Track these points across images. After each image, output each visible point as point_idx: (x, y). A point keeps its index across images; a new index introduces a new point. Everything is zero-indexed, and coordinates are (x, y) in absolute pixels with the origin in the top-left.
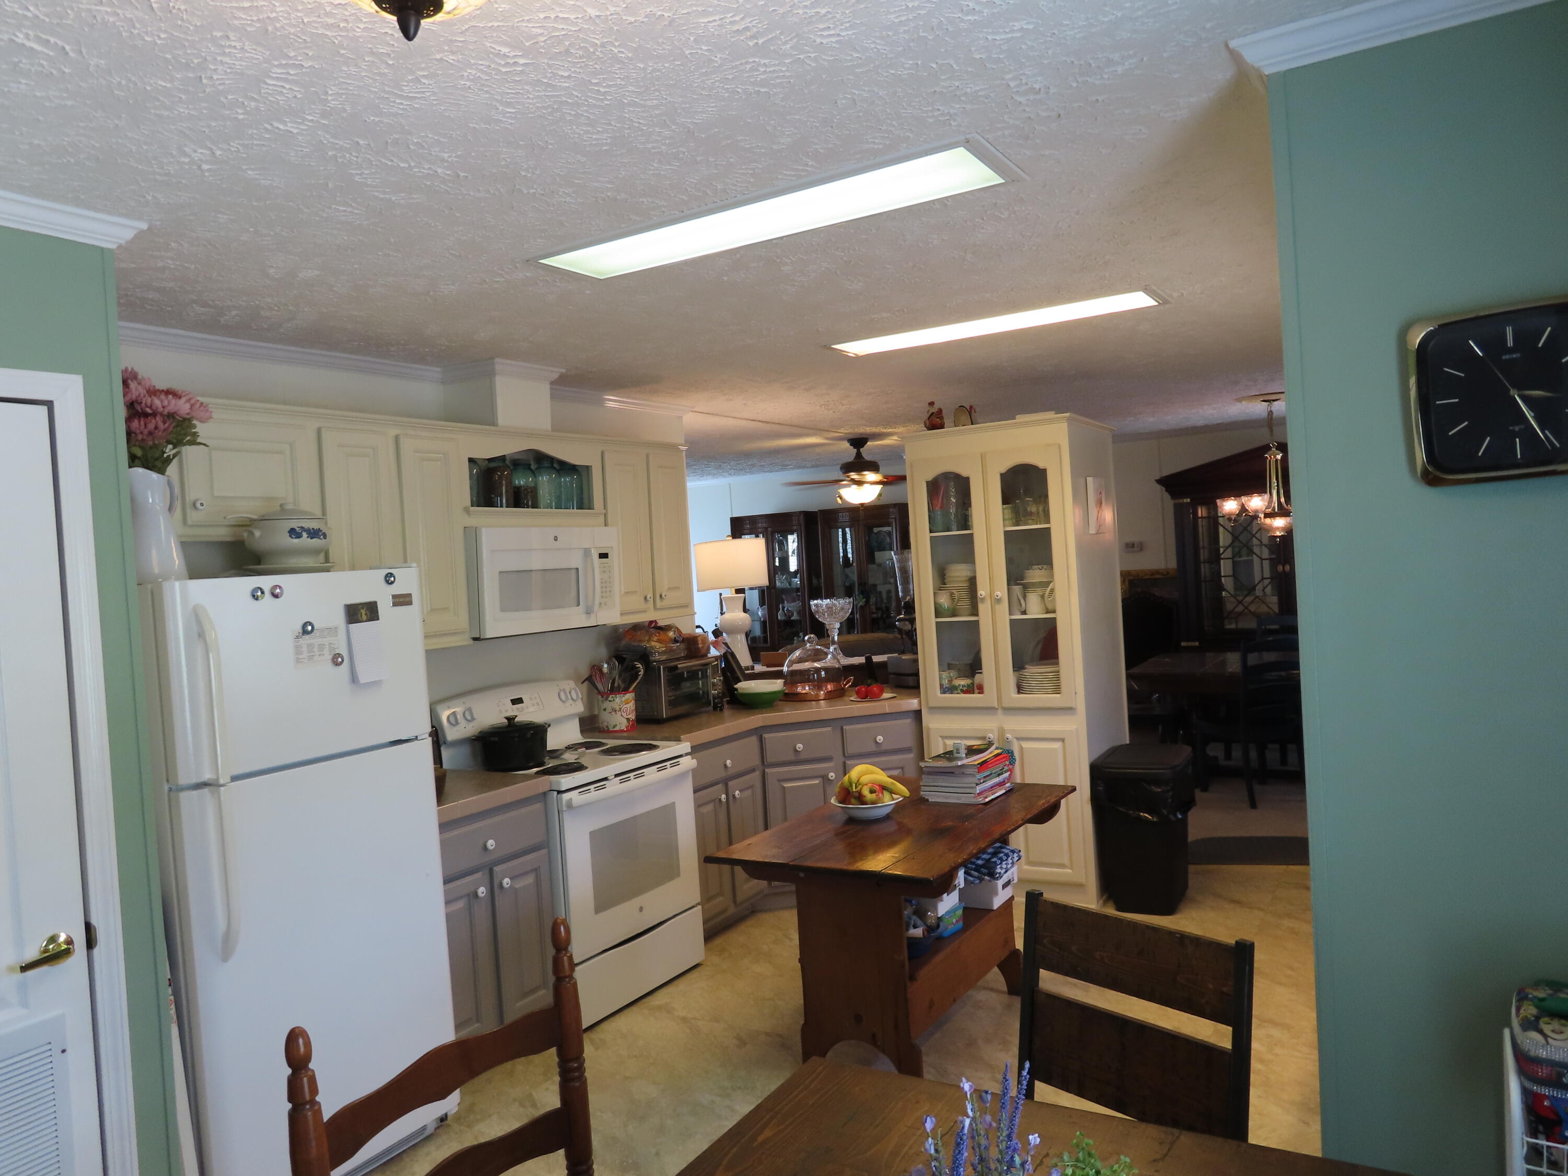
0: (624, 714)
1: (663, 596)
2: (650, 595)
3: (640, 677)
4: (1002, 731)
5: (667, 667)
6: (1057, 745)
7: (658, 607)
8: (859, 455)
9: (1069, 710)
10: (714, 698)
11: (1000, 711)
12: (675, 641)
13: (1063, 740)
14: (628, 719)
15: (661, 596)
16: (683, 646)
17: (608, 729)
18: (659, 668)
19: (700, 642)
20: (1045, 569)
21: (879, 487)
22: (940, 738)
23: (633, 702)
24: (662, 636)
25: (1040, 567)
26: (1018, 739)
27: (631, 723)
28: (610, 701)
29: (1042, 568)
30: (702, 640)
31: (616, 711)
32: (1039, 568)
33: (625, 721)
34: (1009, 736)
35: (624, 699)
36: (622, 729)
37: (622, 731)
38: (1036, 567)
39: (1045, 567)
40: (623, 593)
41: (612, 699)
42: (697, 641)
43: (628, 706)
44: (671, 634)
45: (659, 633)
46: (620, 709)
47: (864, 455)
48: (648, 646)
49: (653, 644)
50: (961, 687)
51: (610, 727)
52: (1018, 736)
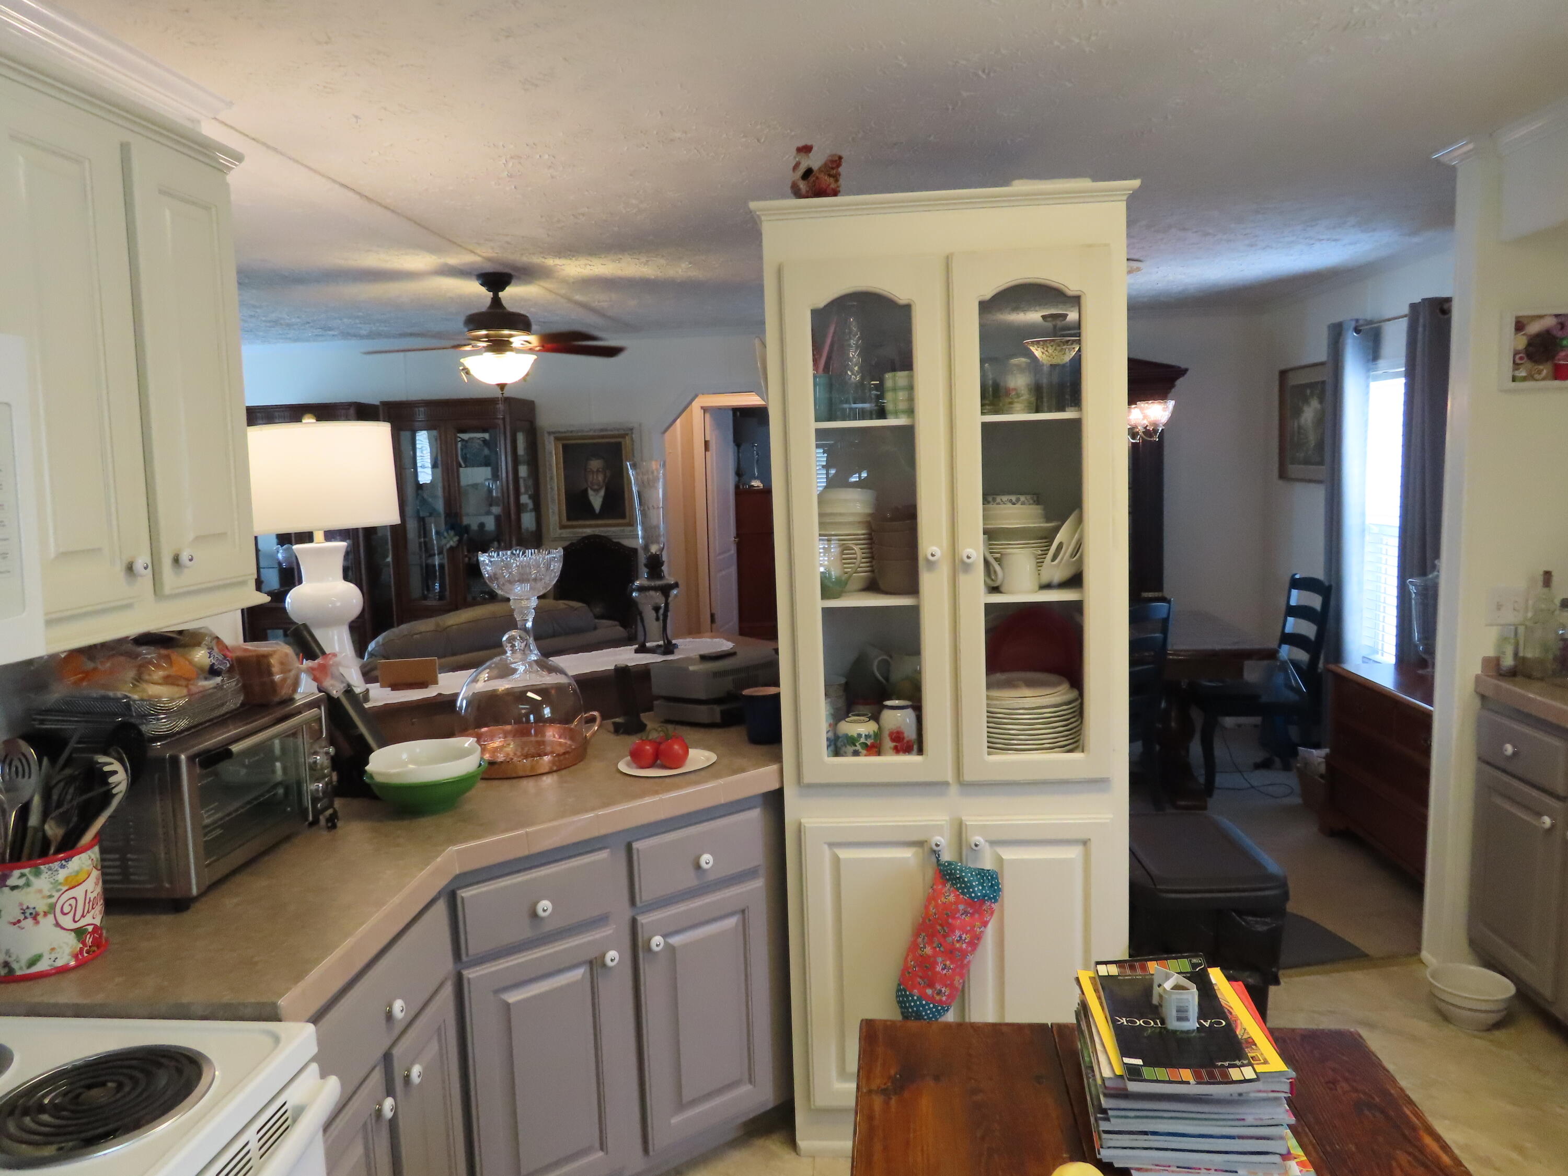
0: (67, 922)
1: (184, 557)
2: (142, 560)
3: (115, 803)
4: (960, 830)
5: (198, 755)
6: (1073, 853)
7: (167, 590)
8: (496, 301)
9: (1099, 783)
10: (315, 800)
11: (954, 789)
12: (213, 672)
13: (1085, 843)
14: (80, 933)
15: (176, 560)
16: (232, 684)
17: (11, 970)
18: (175, 761)
19: (275, 669)
20: (1023, 504)
21: (532, 358)
22: (826, 847)
23: (95, 873)
24: (180, 662)
25: (1014, 498)
26: (993, 843)
27: (89, 940)
28: (13, 888)
29: (1018, 500)
30: (282, 663)
31: (35, 917)
32: (1011, 501)
33: (71, 939)
34: (978, 839)
35: (62, 874)
36: (60, 963)
37: (63, 970)
38: (1005, 498)
39: (1022, 498)
40: (52, 556)
41: (21, 882)
42: (269, 666)
43: (78, 892)
44: (201, 656)
45: (168, 658)
46: (52, 907)
47: (504, 302)
48: (136, 697)
49: (153, 690)
50: (863, 740)
51: (15, 966)
52: (993, 838)
